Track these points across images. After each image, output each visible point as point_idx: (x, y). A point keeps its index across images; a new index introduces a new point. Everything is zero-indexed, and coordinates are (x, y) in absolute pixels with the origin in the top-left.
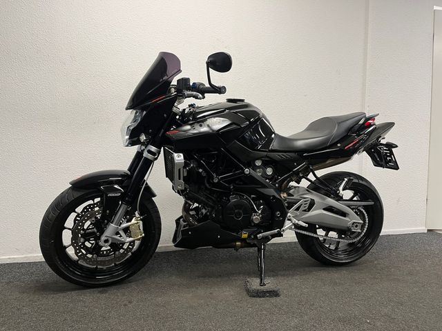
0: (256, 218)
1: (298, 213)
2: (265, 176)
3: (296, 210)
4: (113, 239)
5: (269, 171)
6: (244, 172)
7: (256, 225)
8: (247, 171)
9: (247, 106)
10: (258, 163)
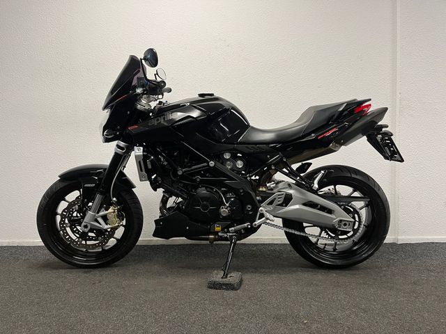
0: (224, 211)
1: (271, 207)
2: (234, 169)
3: (268, 204)
4: (92, 225)
5: (240, 164)
6: (208, 165)
7: (225, 218)
8: (212, 164)
9: (217, 99)
10: (227, 156)
